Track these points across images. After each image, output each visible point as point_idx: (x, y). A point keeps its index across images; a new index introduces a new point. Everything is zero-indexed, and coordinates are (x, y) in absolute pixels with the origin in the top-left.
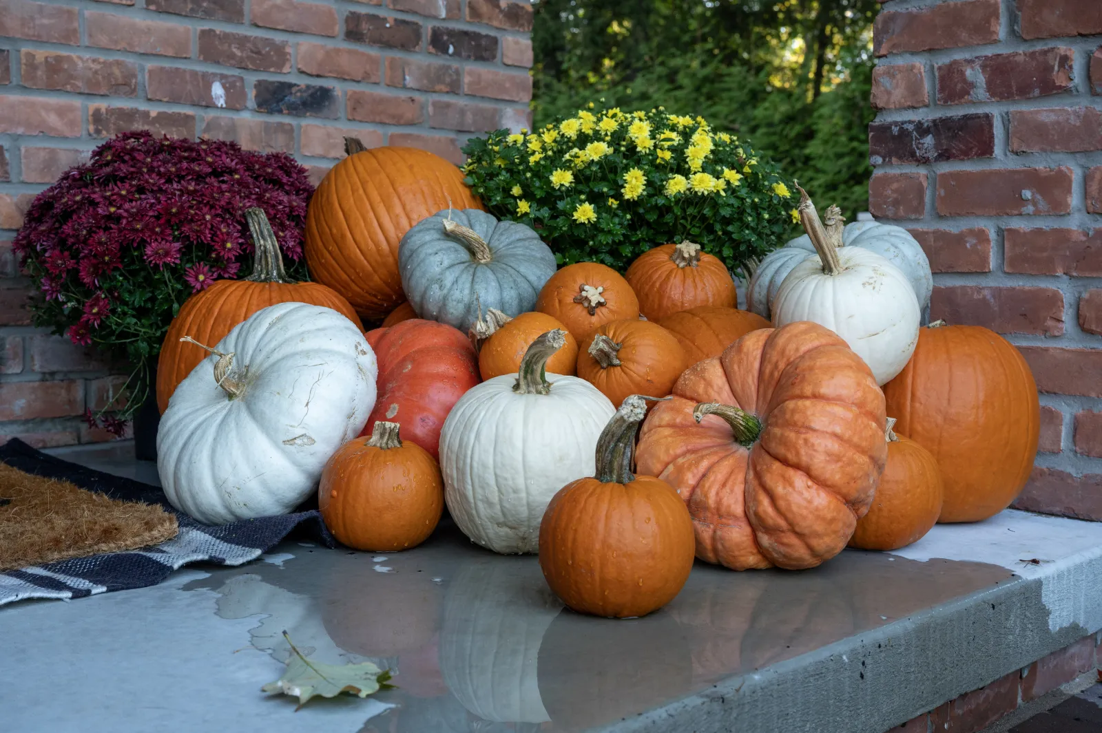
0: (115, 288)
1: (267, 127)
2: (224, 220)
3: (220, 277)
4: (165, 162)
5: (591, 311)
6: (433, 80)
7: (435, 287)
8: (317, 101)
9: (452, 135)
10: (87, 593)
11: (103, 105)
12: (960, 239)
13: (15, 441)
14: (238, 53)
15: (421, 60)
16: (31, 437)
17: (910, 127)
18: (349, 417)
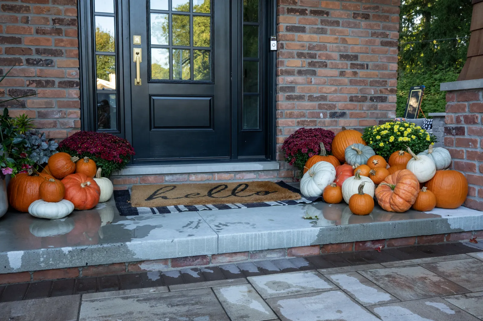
0: (297, 156)
1: (331, 121)
2: (316, 144)
3: (315, 155)
4: (307, 134)
5: (375, 165)
6: (370, 108)
7: (349, 159)
8: (343, 115)
9: (375, 119)
10: (285, 205)
11: (299, 120)
12: (459, 151)
13: (282, 181)
14: (326, 107)
15: (368, 103)
16: (285, 180)
17: (451, 128)
18: (329, 181)
